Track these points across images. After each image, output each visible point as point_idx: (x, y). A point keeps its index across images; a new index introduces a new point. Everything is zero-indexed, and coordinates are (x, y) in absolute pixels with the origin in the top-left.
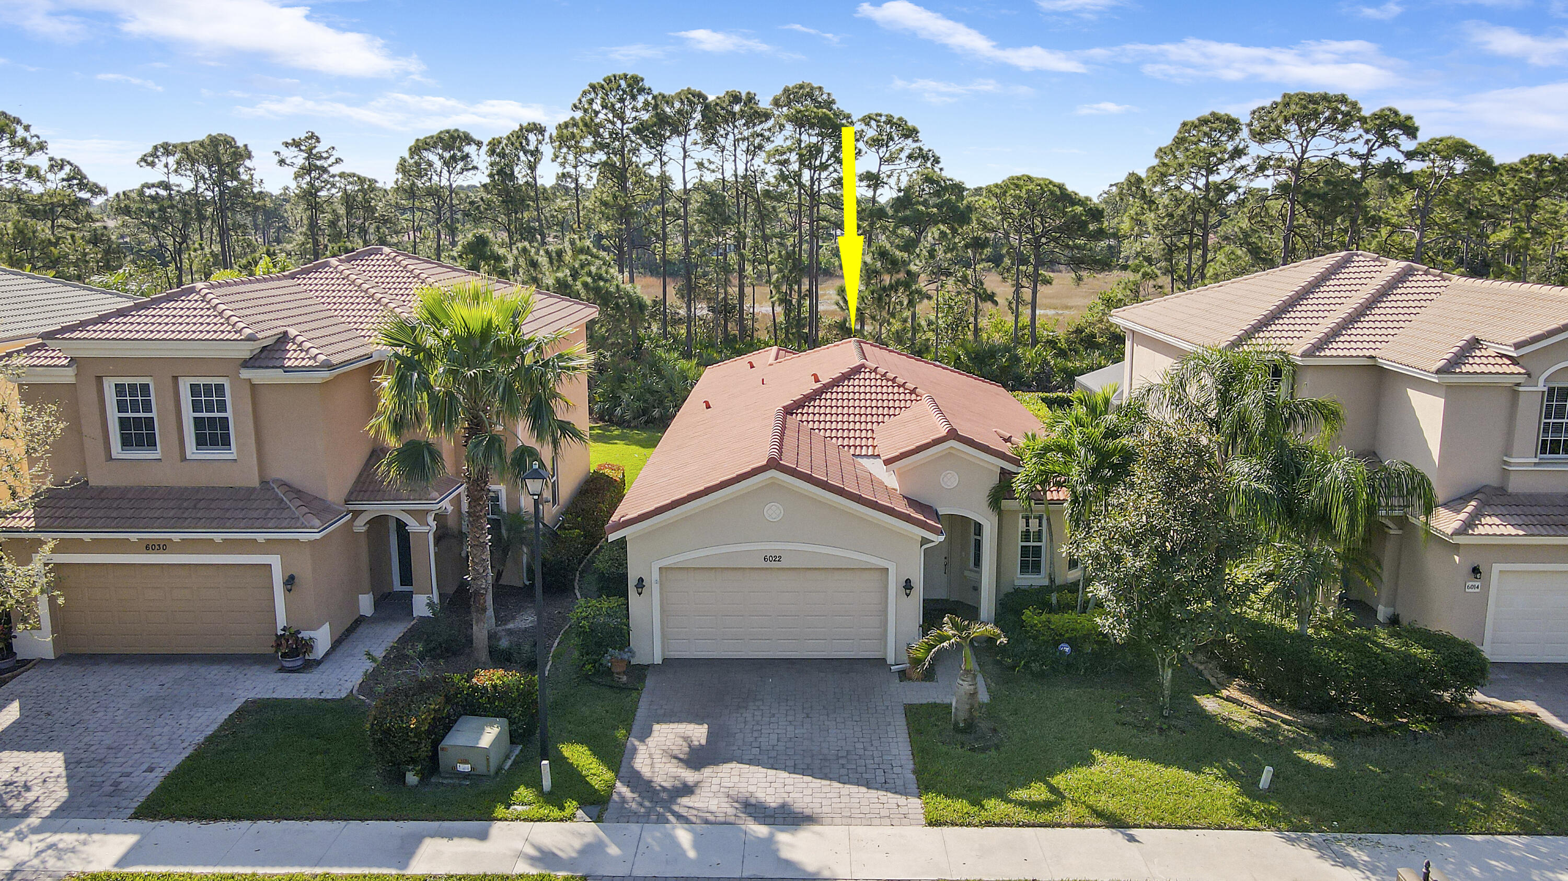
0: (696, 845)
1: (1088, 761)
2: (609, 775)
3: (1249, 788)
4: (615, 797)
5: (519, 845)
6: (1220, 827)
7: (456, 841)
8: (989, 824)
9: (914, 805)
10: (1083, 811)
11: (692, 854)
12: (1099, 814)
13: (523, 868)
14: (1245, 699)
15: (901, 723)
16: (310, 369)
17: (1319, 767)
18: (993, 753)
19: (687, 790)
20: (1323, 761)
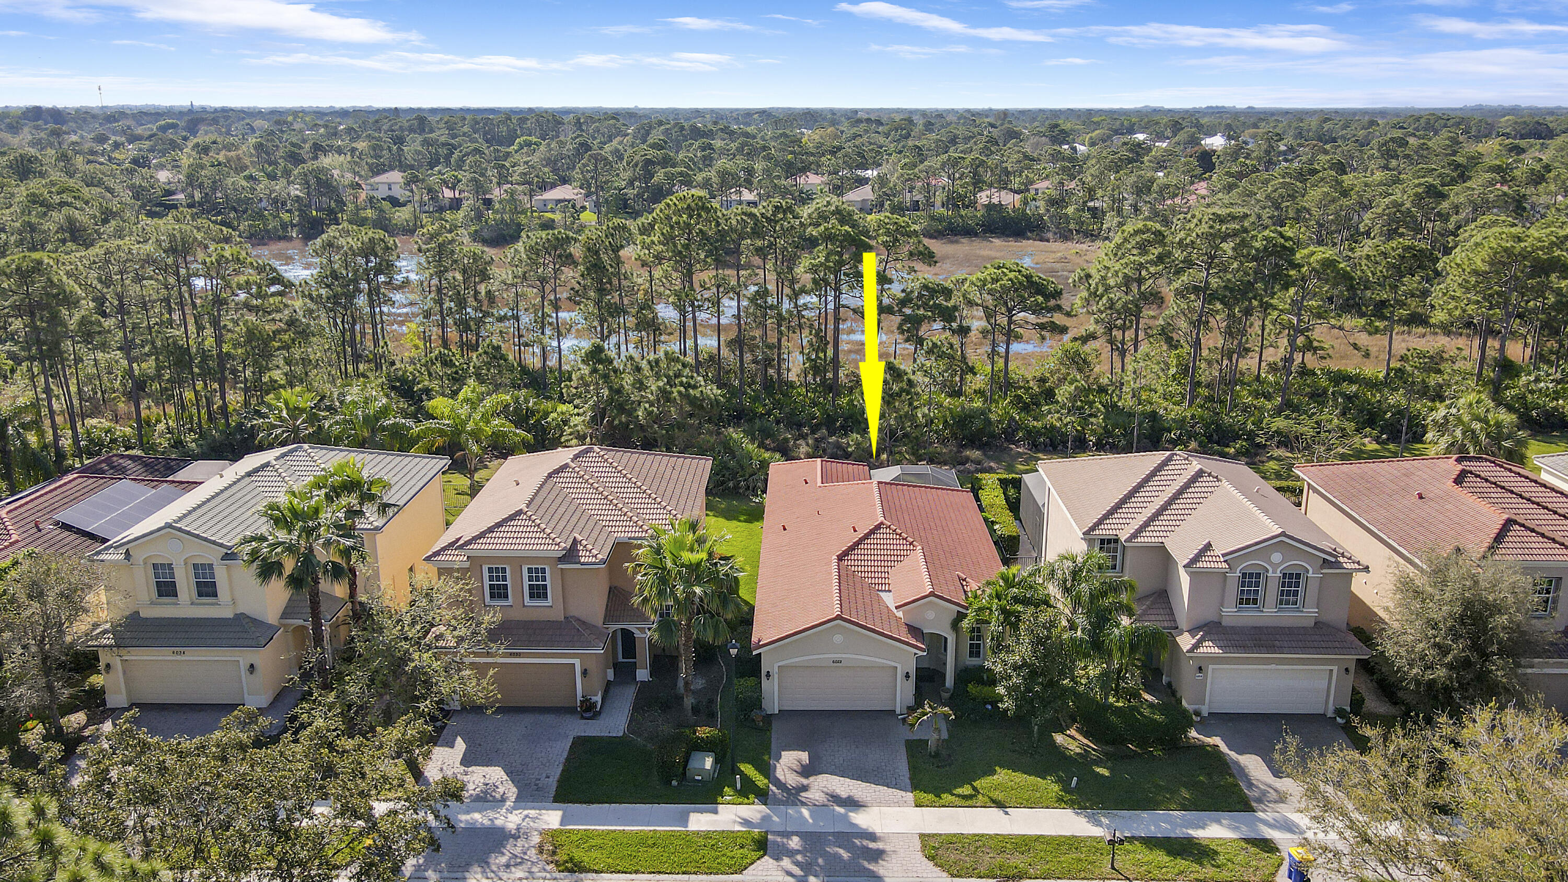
0: (811, 816)
1: (993, 773)
2: (766, 781)
3: (1066, 789)
4: (770, 793)
5: (733, 817)
6: (1047, 808)
7: (705, 814)
8: (943, 806)
9: (909, 796)
10: (986, 799)
11: (811, 821)
12: (994, 801)
13: (738, 828)
14: (1077, 736)
15: (903, 750)
16: (594, 564)
17: (1103, 776)
18: (947, 768)
19: (805, 788)
20: (1106, 773)
